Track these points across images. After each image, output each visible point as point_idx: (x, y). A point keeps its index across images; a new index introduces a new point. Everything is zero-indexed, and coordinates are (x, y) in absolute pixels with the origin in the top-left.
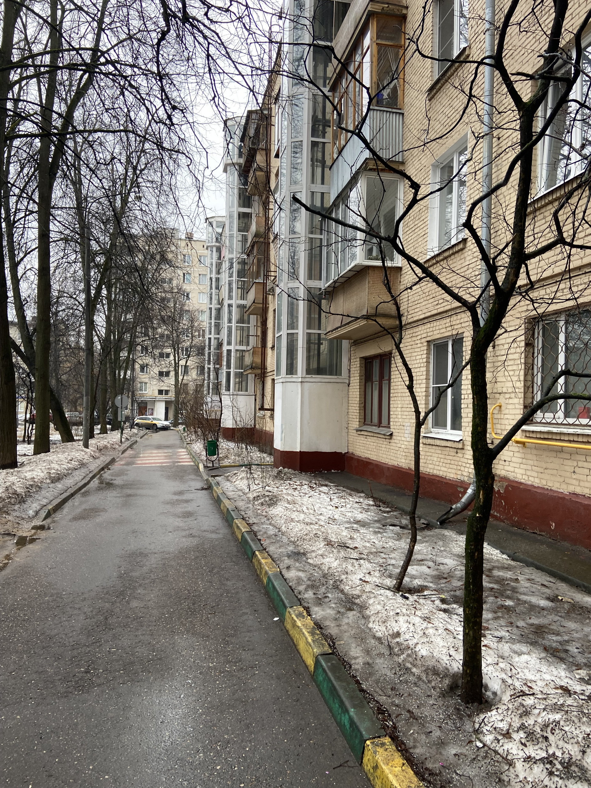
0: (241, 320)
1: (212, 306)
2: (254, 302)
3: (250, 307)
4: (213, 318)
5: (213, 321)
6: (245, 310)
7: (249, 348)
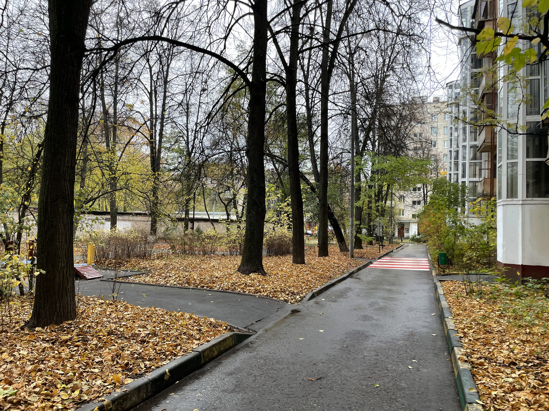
0: (475, 158)
1: (452, 149)
2: (484, 141)
3: (481, 147)
4: (453, 159)
5: (453, 161)
6: (477, 149)
7: (481, 179)
